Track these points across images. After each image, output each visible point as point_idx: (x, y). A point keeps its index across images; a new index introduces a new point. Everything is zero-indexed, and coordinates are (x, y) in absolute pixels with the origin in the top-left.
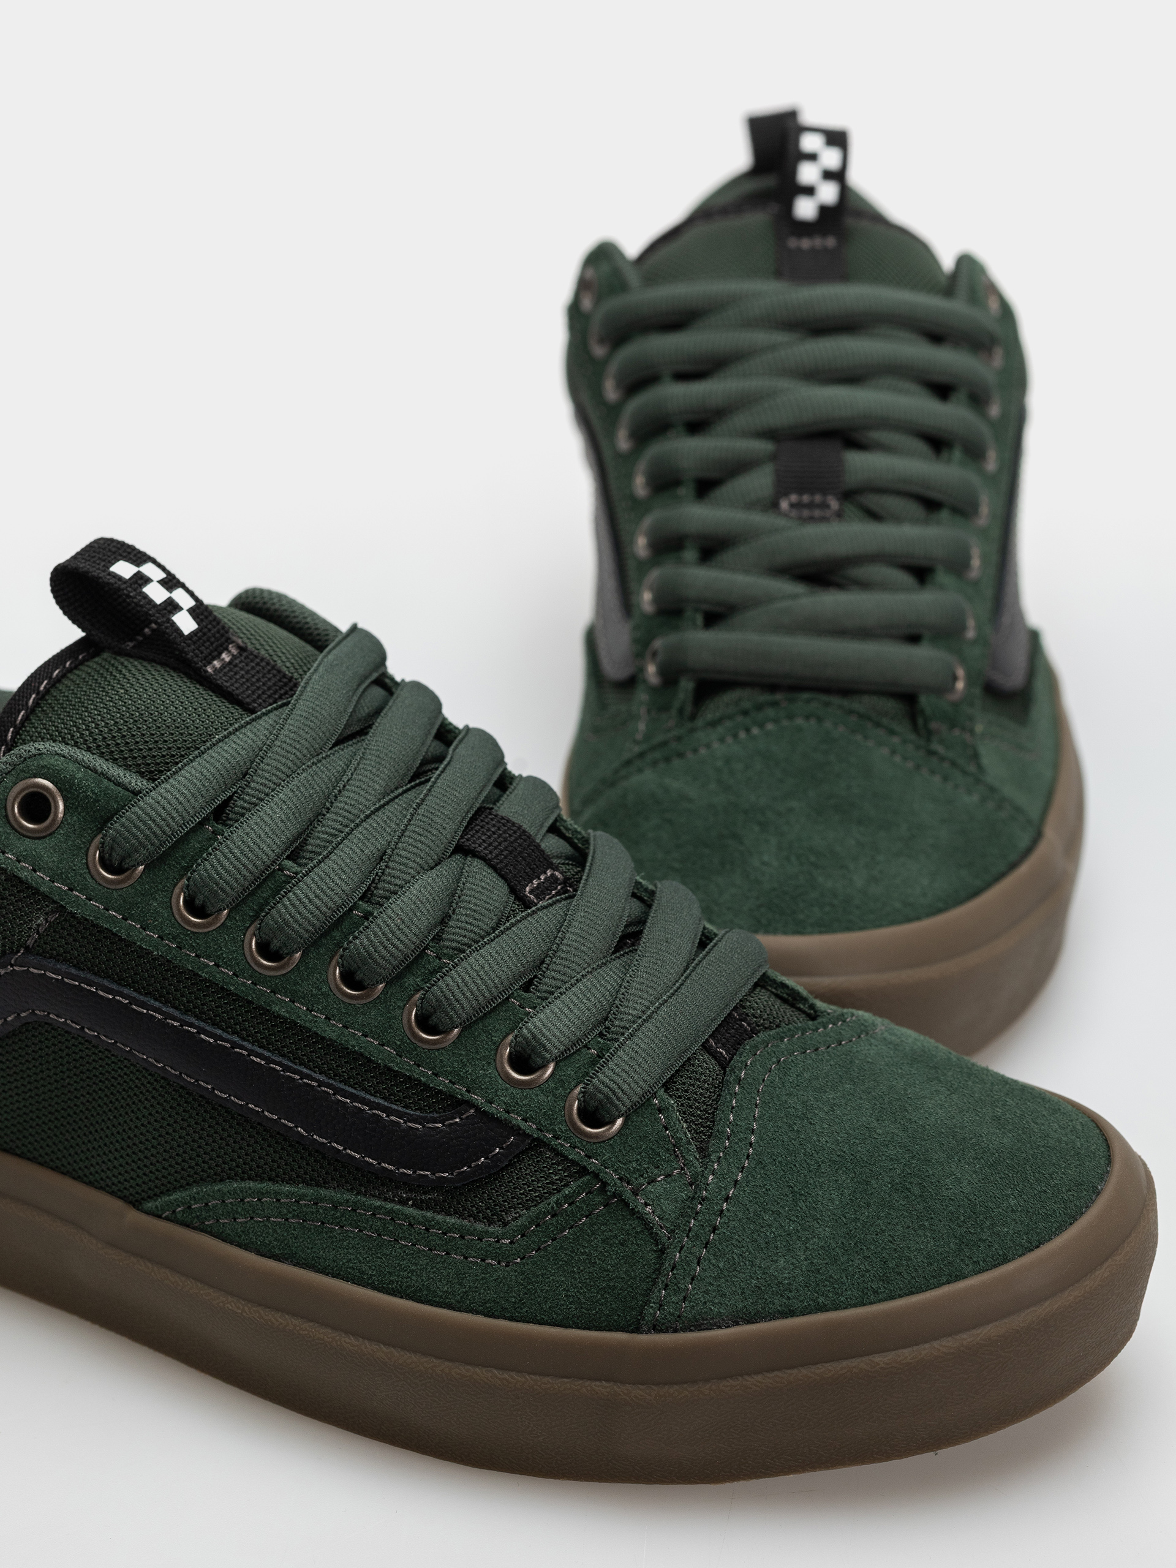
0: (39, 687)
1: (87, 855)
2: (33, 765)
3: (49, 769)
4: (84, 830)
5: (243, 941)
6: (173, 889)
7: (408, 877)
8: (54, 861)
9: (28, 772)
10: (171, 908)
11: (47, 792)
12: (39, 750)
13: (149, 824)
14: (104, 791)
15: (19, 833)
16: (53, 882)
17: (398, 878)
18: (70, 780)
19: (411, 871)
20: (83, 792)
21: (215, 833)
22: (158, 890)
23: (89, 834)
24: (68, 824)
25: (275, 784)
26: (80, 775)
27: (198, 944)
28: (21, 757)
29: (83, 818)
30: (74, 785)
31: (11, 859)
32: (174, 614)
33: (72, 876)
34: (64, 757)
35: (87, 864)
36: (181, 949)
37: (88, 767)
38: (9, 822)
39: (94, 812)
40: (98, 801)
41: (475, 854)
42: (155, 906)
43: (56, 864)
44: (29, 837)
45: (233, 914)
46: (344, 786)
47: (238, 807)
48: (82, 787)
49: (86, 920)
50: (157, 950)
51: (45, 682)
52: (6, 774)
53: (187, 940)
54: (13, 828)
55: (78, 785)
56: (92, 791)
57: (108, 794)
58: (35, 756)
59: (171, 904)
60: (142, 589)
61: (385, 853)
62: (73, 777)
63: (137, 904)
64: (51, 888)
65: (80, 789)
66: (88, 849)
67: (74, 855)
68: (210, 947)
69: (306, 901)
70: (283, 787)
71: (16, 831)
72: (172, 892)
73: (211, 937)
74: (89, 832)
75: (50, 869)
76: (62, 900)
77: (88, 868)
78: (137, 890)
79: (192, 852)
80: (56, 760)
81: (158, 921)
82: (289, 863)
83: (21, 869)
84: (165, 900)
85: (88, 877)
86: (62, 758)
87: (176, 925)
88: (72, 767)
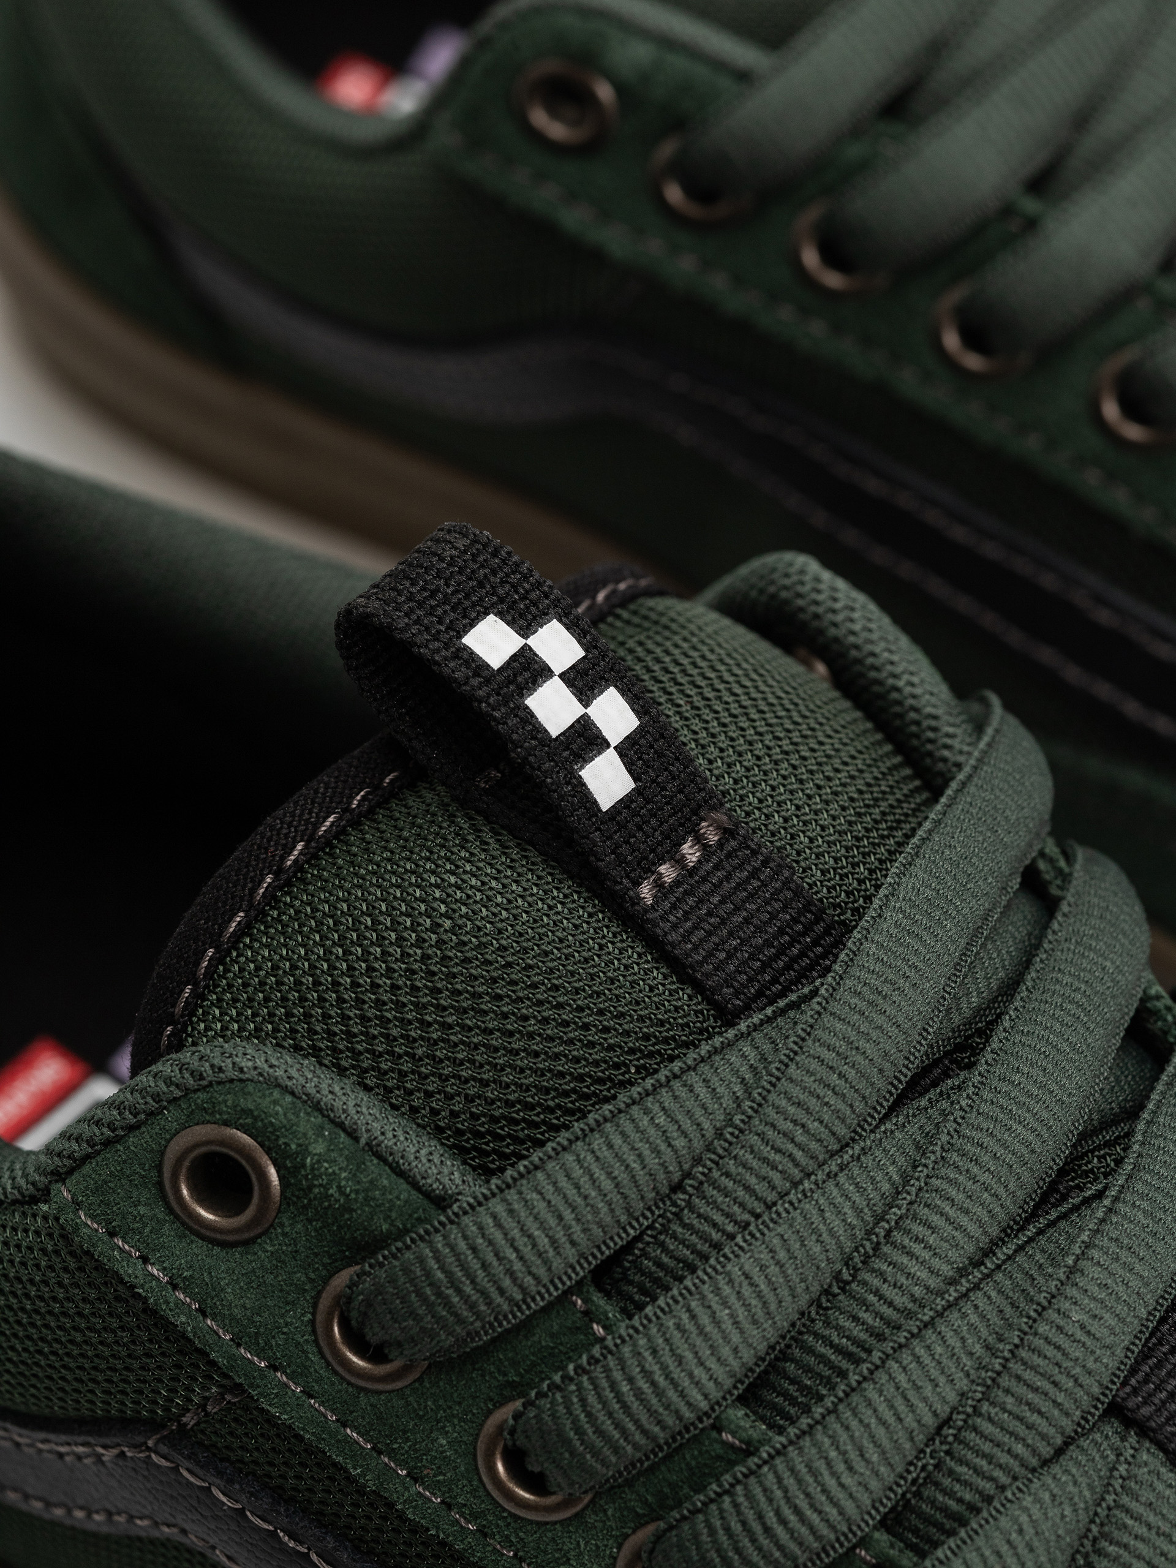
0: (283, 858)
1: (315, 1305)
2: (225, 1101)
3: (256, 1119)
4: (316, 1255)
5: (615, 1559)
6: (484, 1421)
7: (988, 1487)
8: (244, 1306)
9: (212, 1114)
10: (475, 1456)
11: (247, 1161)
12: (241, 1070)
13: (447, 1297)
14: (366, 1190)
15: (183, 1224)
16: (239, 1345)
17: (966, 1484)
18: (297, 1153)
19: (998, 1473)
20: (321, 1185)
21: (589, 1315)
22: (453, 1416)
23: (324, 1265)
24: (285, 1235)
25: (736, 1222)
26: (319, 1148)
27: (522, 1539)
28: (202, 1078)
29: (316, 1230)
30: (304, 1166)
31: (157, 1279)
32: (587, 761)
33: (278, 1345)
34: (293, 1093)
35: (313, 1322)
36: (485, 1535)
37: (341, 1125)
38: (164, 1198)
39: (340, 1227)
40: (351, 1210)
41: (1144, 1431)
42: (442, 1446)
43: (248, 1313)
44: (203, 1238)
45: (602, 1502)
46: (888, 1233)
47: (649, 1259)
48: (320, 1176)
49: (297, 1436)
50: (438, 1528)
51: (300, 846)
52: (169, 1102)
53: (498, 1526)
54: (171, 1211)
55: (313, 1169)
56: (339, 1187)
57: (374, 1199)
58: (232, 1081)
59: (475, 1448)
60: (522, 696)
61: (947, 1422)
62: (304, 1150)
63: (405, 1432)
64: (233, 1358)
65: (316, 1177)
66: (319, 1293)
67: (288, 1303)
68: (545, 1552)
69: (757, 1528)
70: (753, 1236)
71: (177, 1217)
72: (482, 1425)
73: (549, 1535)
74: (326, 1260)
75: (232, 1318)
76: (251, 1385)
77: (314, 1332)
78: (408, 1404)
79: (533, 1354)
80: (275, 1102)
81: (444, 1475)
82: (737, 1414)
83: (176, 1305)
84: (465, 1439)
85: (311, 1349)
86: (289, 1099)
87: (481, 1493)
88: (307, 1122)
